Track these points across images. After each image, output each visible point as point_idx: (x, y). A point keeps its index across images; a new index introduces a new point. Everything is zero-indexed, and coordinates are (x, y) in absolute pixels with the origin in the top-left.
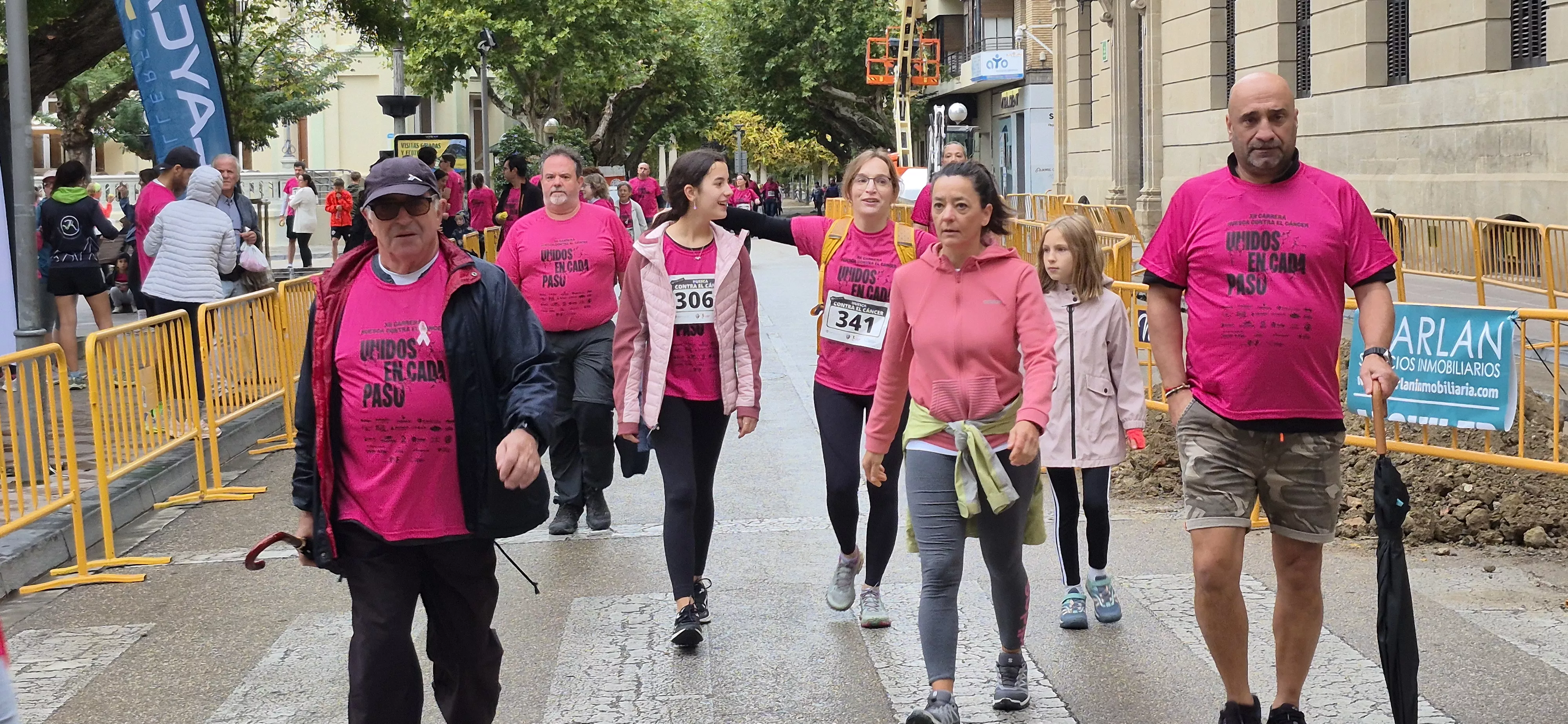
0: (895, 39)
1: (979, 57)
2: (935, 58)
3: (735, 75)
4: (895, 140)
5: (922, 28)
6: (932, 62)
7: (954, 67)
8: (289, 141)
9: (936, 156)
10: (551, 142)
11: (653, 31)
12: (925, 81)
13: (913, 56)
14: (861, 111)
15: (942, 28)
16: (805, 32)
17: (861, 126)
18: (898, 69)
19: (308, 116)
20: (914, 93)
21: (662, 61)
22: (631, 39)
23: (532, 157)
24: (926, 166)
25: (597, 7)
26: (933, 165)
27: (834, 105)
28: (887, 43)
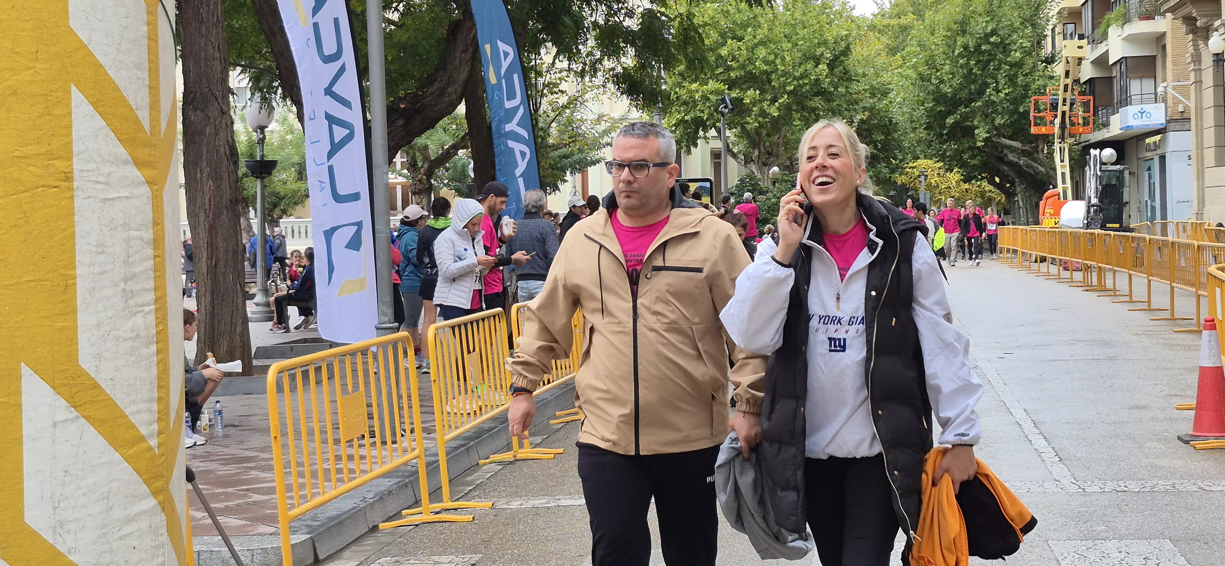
0: (1055, 97)
1: (1127, 110)
2: (1089, 112)
3: (921, 130)
4: (1055, 179)
5: (1077, 89)
6: (1087, 114)
7: (1104, 119)
8: (575, 187)
9: (1093, 190)
10: (774, 185)
11: (855, 96)
12: (1081, 130)
13: (1071, 110)
14: (1026, 157)
15: (1094, 86)
16: (979, 94)
17: (1026, 169)
18: (1058, 121)
19: (589, 168)
20: (1071, 140)
21: (862, 120)
22: (838, 102)
23: (759, 197)
24: (1083, 199)
25: (810, 79)
26: (1090, 198)
27: (1003, 152)
28: (1048, 101)
